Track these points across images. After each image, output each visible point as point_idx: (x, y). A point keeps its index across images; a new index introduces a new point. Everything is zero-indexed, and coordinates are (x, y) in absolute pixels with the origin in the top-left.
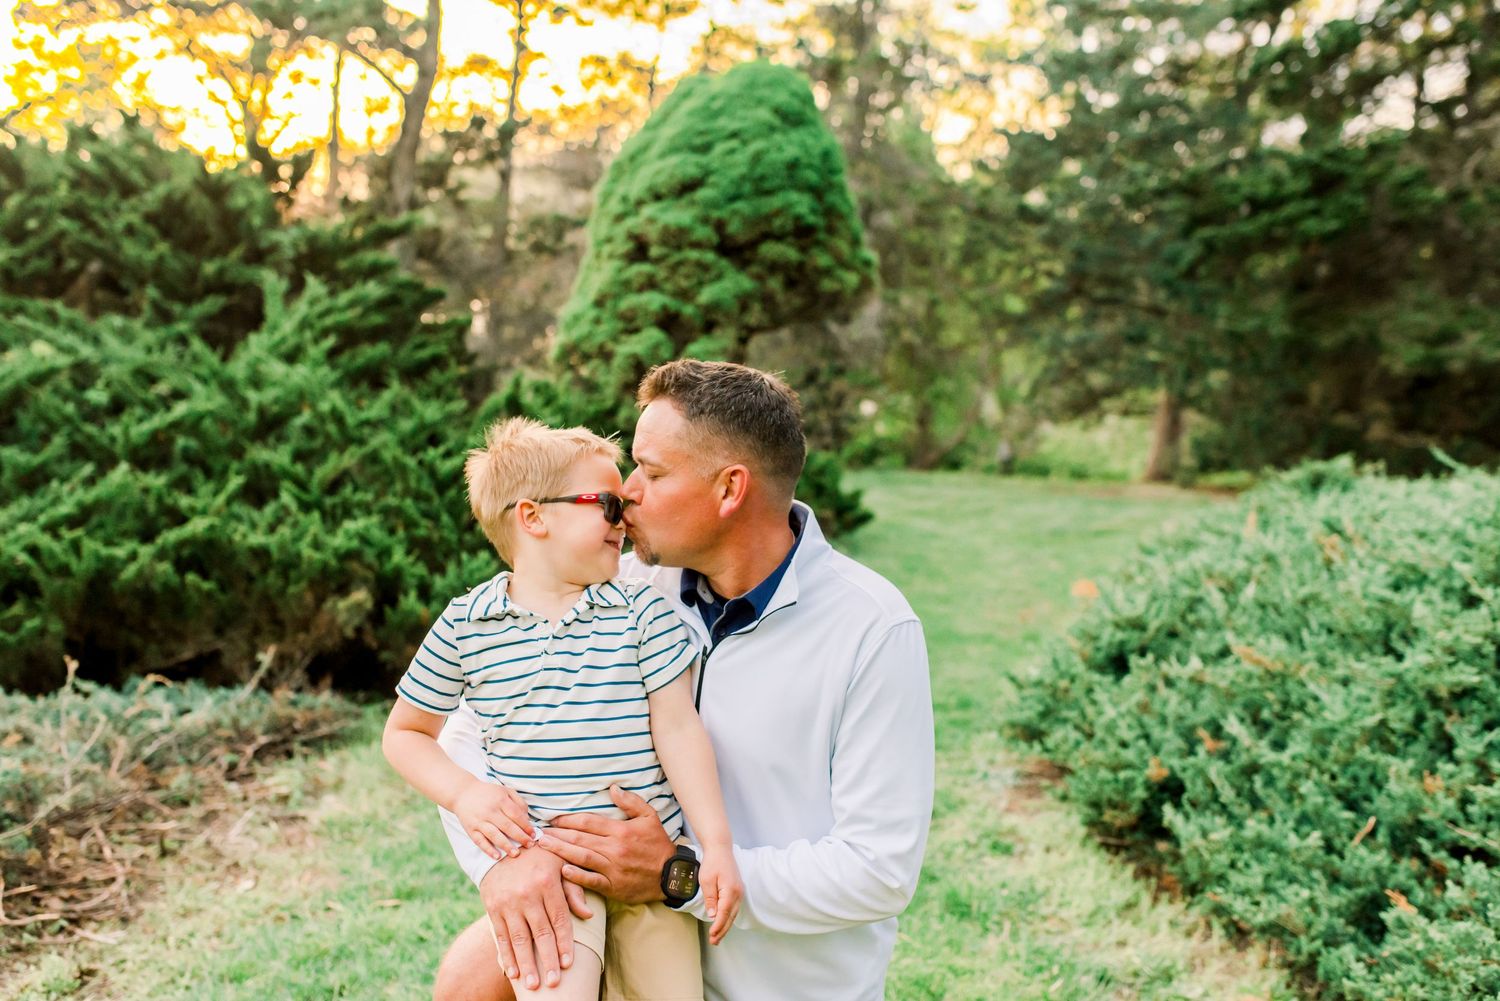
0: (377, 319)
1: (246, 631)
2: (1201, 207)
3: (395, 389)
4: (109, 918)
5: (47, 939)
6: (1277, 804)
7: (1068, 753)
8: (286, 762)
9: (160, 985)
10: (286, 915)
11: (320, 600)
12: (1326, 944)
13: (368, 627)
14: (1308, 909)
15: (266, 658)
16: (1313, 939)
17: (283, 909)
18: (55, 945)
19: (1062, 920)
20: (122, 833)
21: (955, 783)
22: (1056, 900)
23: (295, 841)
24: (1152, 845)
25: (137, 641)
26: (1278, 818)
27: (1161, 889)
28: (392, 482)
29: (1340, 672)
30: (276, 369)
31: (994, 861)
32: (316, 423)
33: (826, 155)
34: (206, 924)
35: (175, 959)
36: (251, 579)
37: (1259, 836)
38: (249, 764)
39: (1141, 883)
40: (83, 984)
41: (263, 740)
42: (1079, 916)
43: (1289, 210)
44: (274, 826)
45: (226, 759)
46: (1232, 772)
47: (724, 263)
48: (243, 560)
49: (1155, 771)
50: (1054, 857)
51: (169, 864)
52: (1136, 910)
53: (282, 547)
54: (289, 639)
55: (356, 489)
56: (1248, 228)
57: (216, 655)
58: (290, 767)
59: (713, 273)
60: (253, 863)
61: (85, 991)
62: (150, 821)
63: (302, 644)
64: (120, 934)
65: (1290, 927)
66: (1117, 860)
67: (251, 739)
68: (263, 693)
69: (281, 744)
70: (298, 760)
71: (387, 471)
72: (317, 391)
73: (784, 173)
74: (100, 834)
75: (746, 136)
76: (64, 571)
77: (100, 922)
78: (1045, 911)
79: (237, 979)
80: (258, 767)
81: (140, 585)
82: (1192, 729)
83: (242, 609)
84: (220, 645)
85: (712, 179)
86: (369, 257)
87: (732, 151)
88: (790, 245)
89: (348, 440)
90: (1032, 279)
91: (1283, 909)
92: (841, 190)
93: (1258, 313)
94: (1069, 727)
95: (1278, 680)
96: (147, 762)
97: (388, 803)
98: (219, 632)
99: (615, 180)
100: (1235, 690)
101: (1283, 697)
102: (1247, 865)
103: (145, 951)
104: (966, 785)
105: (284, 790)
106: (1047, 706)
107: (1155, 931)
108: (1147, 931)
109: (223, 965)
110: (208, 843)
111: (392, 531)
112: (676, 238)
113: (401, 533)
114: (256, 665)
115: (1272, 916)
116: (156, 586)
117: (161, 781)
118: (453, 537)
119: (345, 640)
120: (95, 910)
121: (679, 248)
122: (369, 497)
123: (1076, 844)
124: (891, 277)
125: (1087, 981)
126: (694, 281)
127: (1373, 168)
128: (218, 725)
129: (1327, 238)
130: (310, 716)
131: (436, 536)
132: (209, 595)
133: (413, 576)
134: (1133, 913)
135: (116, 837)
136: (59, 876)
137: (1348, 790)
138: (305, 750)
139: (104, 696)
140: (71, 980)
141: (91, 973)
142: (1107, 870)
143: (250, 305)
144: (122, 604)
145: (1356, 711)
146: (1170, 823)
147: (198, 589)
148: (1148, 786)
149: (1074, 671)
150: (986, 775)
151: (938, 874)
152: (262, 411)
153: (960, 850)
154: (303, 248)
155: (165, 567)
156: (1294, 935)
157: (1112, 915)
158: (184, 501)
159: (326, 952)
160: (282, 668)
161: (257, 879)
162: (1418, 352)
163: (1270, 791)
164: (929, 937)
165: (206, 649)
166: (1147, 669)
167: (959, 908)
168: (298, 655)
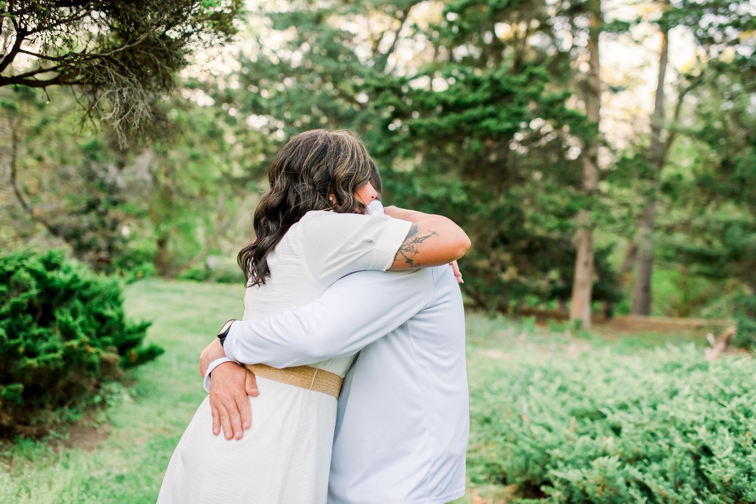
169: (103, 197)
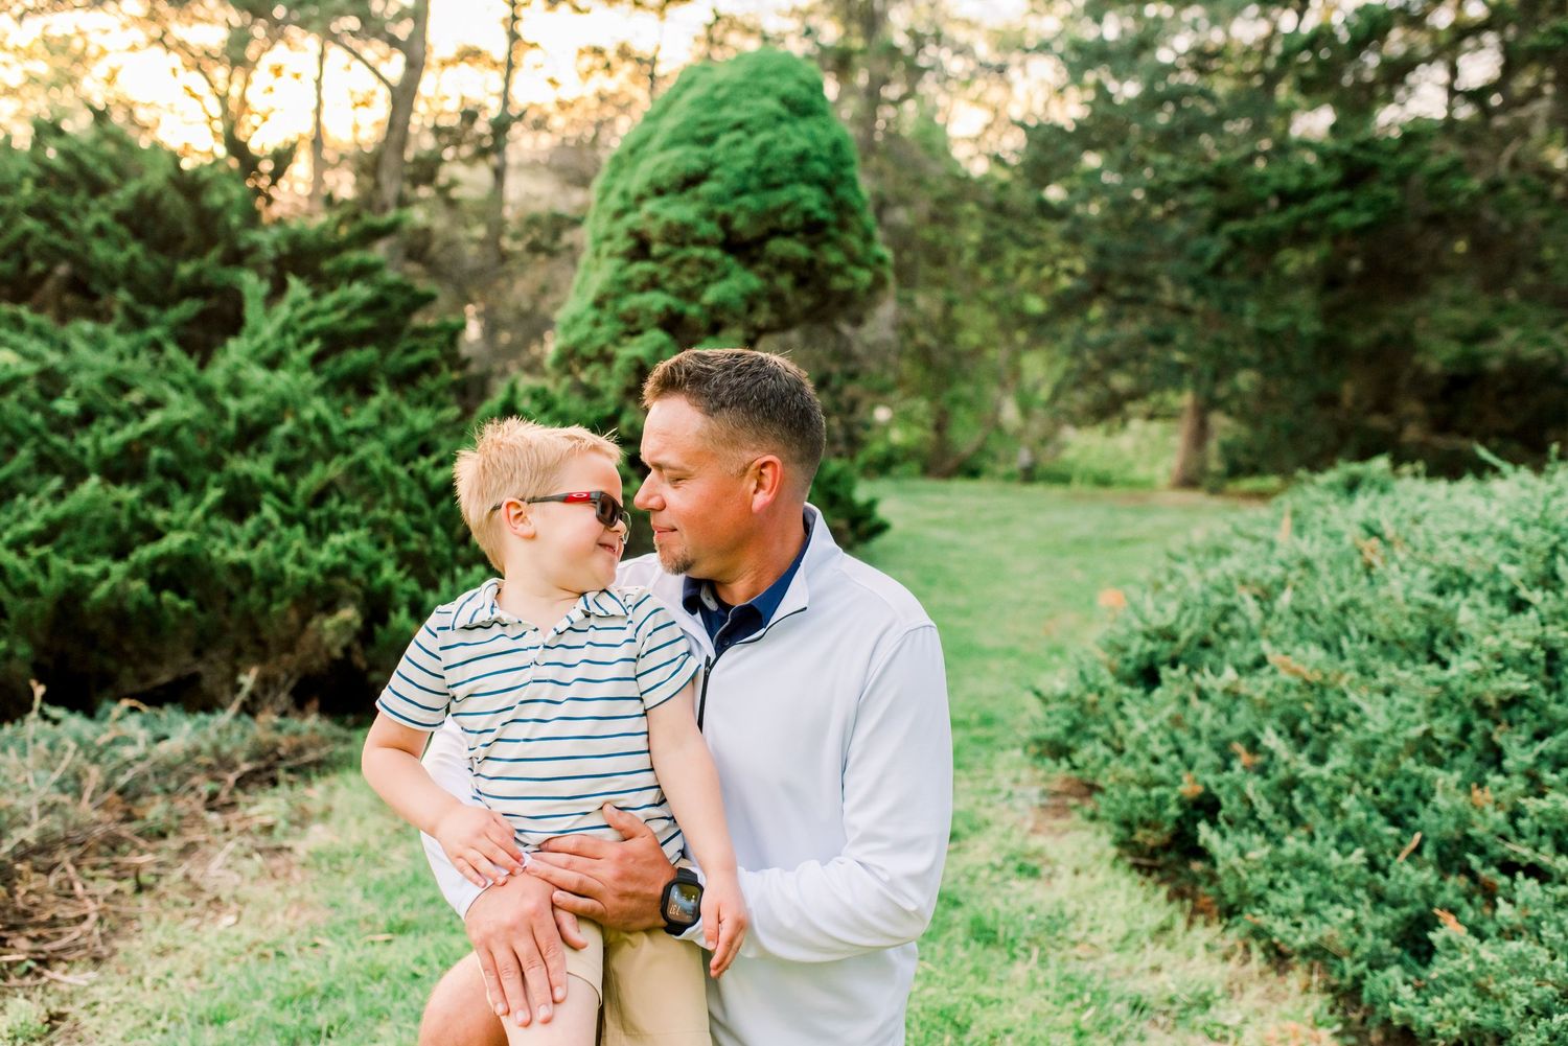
0: (364, 323)
1: (227, 652)
2: (1228, 200)
3: (383, 397)
4: (80, 958)
5: (14, 981)
6: (1317, 820)
7: (1097, 771)
8: (270, 791)
9: (134, 1029)
10: (271, 952)
11: (305, 619)
12: (1371, 967)
13: (356, 646)
14: (1351, 931)
15: (248, 680)
16: (1357, 962)
17: (267, 946)
18: (22, 987)
19: (1093, 945)
20: (95, 868)
21: (978, 803)
22: (1086, 924)
23: (279, 874)
24: (1187, 866)
25: (111, 664)
26: (1319, 835)
27: (1195, 911)
28: (381, 494)
29: (1383, 681)
30: (257, 375)
31: (1021, 885)
32: (300, 433)
33: (836, 147)
34: (184, 962)
35: (151, 1001)
36: (231, 597)
37: (1299, 854)
38: (231, 793)
39: (1176, 905)
40: (53, 1029)
41: (245, 767)
42: (1110, 941)
43: (1320, 202)
44: (257, 858)
45: (206, 788)
46: (1270, 787)
47: (730, 260)
48: (223, 577)
49: (1188, 787)
50: (1083, 878)
51: (145, 900)
52: (1171, 934)
53: (264, 563)
54: (272, 661)
55: (342, 502)
56: (1277, 222)
57: (195, 678)
58: (275, 795)
59: (719, 272)
60: (235, 897)
61: (53, 1036)
62: (125, 854)
63: (286, 666)
64: (92, 975)
65: (1332, 949)
66: (1150, 882)
67: (233, 767)
68: (245, 718)
69: (265, 771)
70: (283, 789)
71: (374, 483)
72: (300, 397)
73: (793, 166)
74: (71, 869)
75: (751, 127)
76: (31, 591)
77: (71, 963)
78: (1075, 936)
79: (218, 1021)
80: (240, 796)
81: (113, 605)
82: (1227, 743)
83: (222, 630)
84: (200, 667)
85: (717, 172)
86: (354, 257)
87: (738, 143)
88: (800, 241)
89: (333, 449)
90: (1053, 278)
91: (1326, 930)
92: (853, 184)
93: (1288, 310)
94: (1098, 742)
95: (1317, 691)
96: (121, 792)
97: (380, 832)
98: (198, 653)
99: (614, 174)
100: (1271, 701)
101: (1323, 709)
102: (1287, 885)
103: (120, 992)
104: (990, 806)
105: (268, 820)
106: (1074, 721)
107: (1190, 956)
108: (1182, 956)
109: (203, 1006)
110: (187, 877)
111: (381, 546)
112: (679, 235)
113: (391, 547)
114: (238, 688)
115: (1314, 938)
116: (130, 606)
117: (136, 812)
118: (447, 551)
119: (334, 661)
120: (65, 950)
121: (682, 245)
122: (357, 509)
123: (1106, 865)
124: (905, 276)
125: (1121, 1010)
126: (699, 279)
127: (1406, 158)
128: (198, 751)
129: (1358, 232)
130: (295, 741)
131: (428, 550)
132: (187, 614)
133: (404, 592)
134: (1166, 938)
135: (89, 872)
136: (26, 914)
137: (1392, 805)
138: (291, 777)
139: (75, 722)
140: (39, 1025)
141: (61, 1017)
142: (1140, 892)
143: (229, 309)
144: (93, 626)
145: (1399, 722)
146: (1206, 841)
147: (175, 609)
148: (1181, 803)
149: (1102, 683)
150: (1010, 795)
151: (962, 899)
152: (241, 420)
153: (984, 874)
154: (285, 249)
155: (139, 586)
156: (1337, 957)
157: (1145, 939)
158: (160, 516)
159: (313, 991)
160: (265, 692)
161: (239, 914)
162: (1453, 350)
163: (1311, 807)
164: (954, 964)
165: (185, 672)
166: (1179, 681)
167: (984, 934)
168: (283, 677)
169: (835, 368)
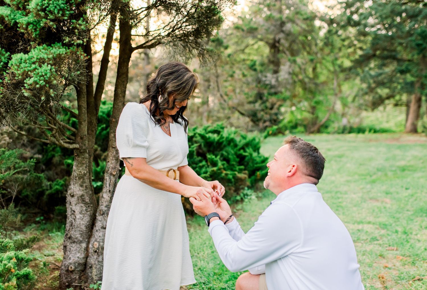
169: (265, 92)
